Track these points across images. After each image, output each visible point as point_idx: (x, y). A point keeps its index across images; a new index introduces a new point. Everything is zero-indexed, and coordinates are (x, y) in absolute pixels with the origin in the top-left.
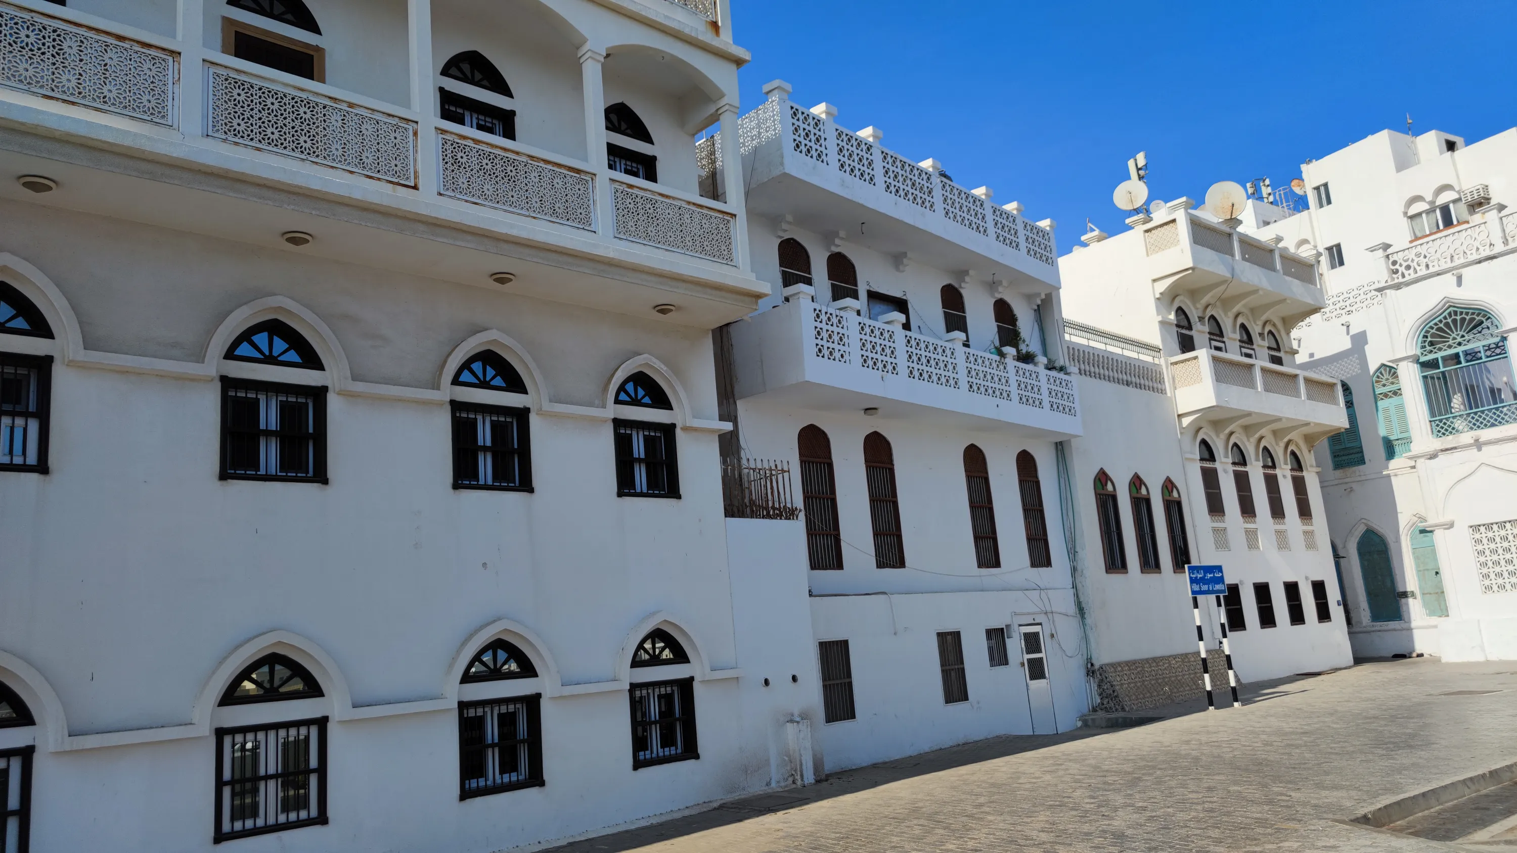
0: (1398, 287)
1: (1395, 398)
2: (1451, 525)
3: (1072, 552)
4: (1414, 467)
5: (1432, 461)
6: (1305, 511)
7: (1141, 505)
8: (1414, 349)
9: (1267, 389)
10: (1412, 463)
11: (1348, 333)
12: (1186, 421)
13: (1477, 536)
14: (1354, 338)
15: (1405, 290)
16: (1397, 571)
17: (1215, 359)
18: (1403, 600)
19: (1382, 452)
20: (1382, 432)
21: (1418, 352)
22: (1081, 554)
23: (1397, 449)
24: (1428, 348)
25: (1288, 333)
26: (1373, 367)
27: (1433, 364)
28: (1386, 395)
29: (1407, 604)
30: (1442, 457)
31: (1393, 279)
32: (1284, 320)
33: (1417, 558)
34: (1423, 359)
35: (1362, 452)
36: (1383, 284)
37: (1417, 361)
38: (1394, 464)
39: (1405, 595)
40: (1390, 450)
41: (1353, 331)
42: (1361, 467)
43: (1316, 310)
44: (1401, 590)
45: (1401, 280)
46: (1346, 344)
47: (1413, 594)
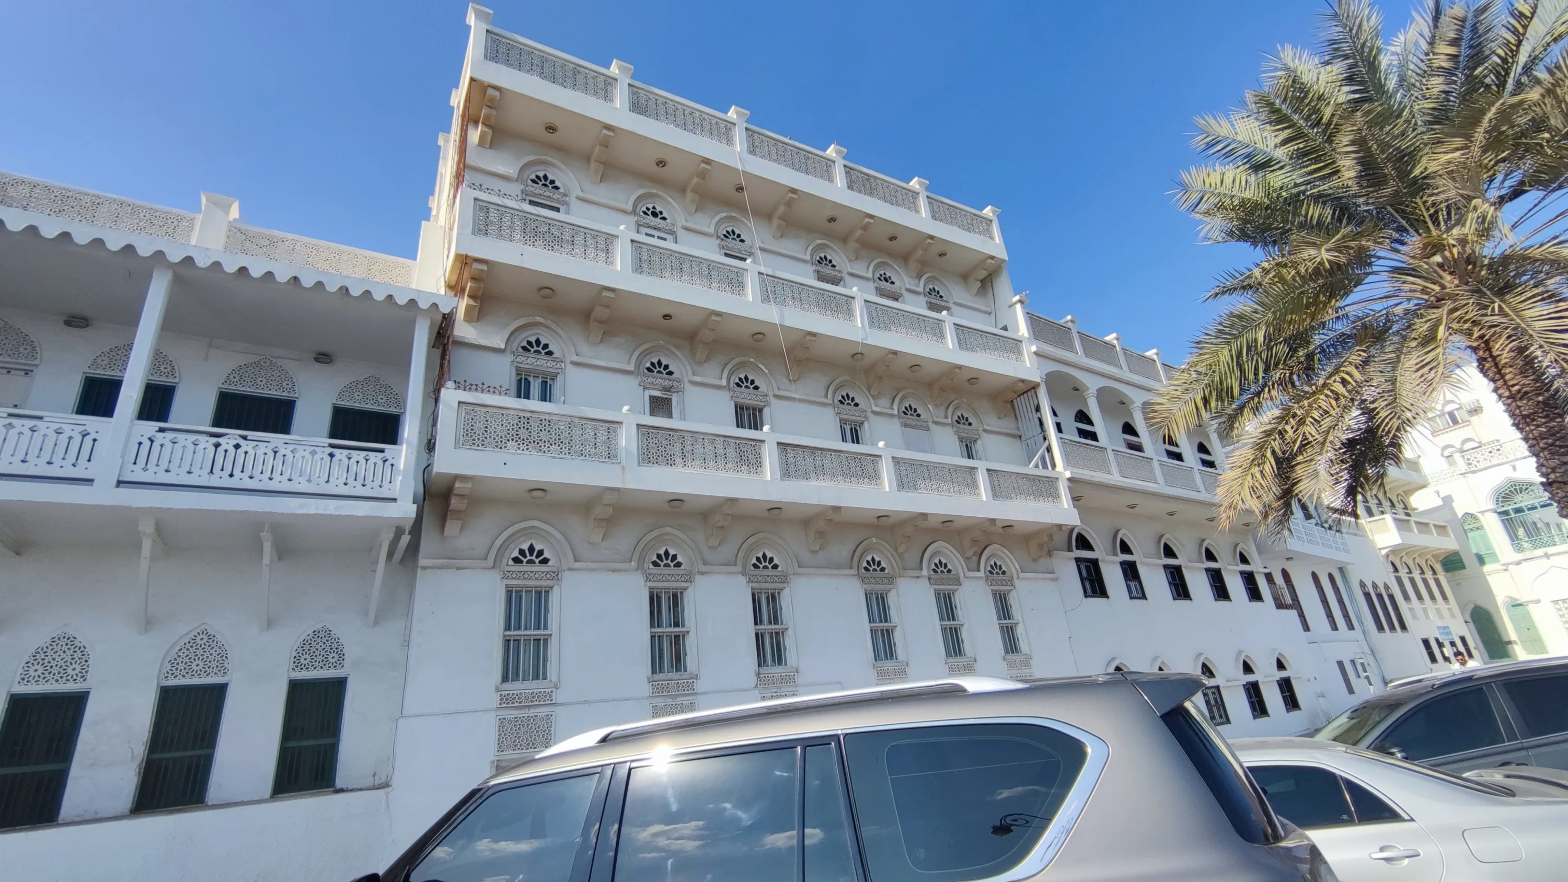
0: (1474, 472)
1: (1478, 532)
2: (1539, 601)
3: (1361, 623)
4: (1506, 570)
5: (1519, 566)
6: (1445, 598)
7: (1380, 596)
8: (1492, 506)
9: (1438, 535)
10: (1505, 568)
11: (1439, 496)
12: (1384, 552)
13: (1558, 606)
14: (1443, 499)
15: (1479, 474)
16: (1500, 628)
17: (1395, 519)
18: (1509, 646)
19: (1475, 560)
20: (1474, 551)
21: (1495, 506)
22: (1365, 623)
23: (1486, 560)
24: (1501, 504)
25: (1409, 498)
26: (1460, 515)
27: (1506, 513)
28: (1472, 530)
29: (1513, 648)
30: (1524, 564)
31: (1470, 468)
32: (1405, 492)
33: (1512, 621)
34: (1499, 510)
35: (1462, 562)
36: (1463, 471)
37: (1496, 512)
38: (1486, 568)
39: (1510, 643)
40: (1481, 560)
41: (1442, 495)
42: (1464, 571)
43: (1424, 487)
44: (1507, 640)
45: (1474, 469)
46: (1439, 502)
47: (1515, 642)
